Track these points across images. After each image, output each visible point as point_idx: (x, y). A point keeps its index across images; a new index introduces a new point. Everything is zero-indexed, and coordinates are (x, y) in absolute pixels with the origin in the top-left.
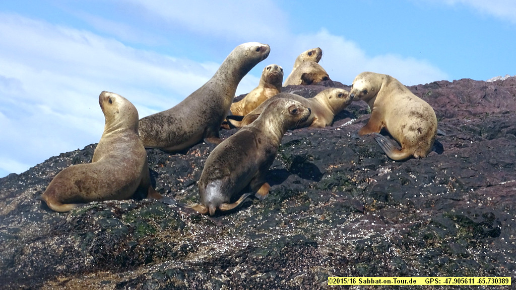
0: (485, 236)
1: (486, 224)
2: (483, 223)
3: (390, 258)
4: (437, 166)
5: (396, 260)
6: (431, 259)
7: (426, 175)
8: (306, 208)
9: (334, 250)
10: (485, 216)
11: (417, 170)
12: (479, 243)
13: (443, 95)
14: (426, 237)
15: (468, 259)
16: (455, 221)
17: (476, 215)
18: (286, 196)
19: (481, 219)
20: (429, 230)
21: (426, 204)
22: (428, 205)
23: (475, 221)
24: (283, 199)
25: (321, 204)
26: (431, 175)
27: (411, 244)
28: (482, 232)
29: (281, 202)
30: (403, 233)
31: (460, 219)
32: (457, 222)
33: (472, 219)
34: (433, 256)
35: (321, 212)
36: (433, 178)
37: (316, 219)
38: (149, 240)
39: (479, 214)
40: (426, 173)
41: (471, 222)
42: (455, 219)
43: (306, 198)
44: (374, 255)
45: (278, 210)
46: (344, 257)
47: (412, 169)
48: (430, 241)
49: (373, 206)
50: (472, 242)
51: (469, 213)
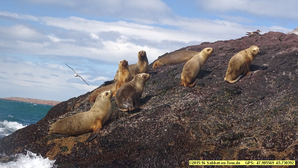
0: (235, 94)
1: (235, 90)
2: (234, 90)
3: (197, 107)
4: (224, 71)
5: (198, 108)
6: (212, 106)
7: (219, 75)
8: (174, 93)
9: (177, 107)
10: (235, 87)
11: (216, 73)
12: (233, 97)
13: (241, 42)
14: (214, 98)
15: (228, 104)
16: (225, 91)
17: (232, 88)
18: (168, 89)
19: (233, 89)
20: (215, 95)
21: (217, 85)
22: (218, 86)
23: (231, 90)
24: (167, 90)
25: (180, 90)
26: (221, 75)
27: (207, 101)
28: (234, 93)
29: (166, 91)
30: (205, 97)
31: (226, 90)
32: (226, 91)
33: (230, 89)
34: (213, 105)
35: (178, 93)
36: (222, 75)
37: (176, 96)
38: (117, 111)
39: (233, 87)
40: (219, 74)
41: (230, 90)
42: (225, 90)
43: (175, 89)
44: (191, 107)
45: (165, 94)
46: (180, 109)
47: (215, 73)
48: (215, 99)
49: (198, 89)
50: (230, 97)
51: (229, 87)
